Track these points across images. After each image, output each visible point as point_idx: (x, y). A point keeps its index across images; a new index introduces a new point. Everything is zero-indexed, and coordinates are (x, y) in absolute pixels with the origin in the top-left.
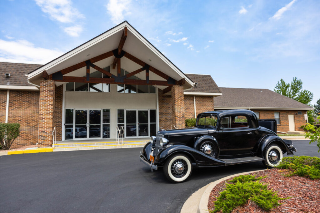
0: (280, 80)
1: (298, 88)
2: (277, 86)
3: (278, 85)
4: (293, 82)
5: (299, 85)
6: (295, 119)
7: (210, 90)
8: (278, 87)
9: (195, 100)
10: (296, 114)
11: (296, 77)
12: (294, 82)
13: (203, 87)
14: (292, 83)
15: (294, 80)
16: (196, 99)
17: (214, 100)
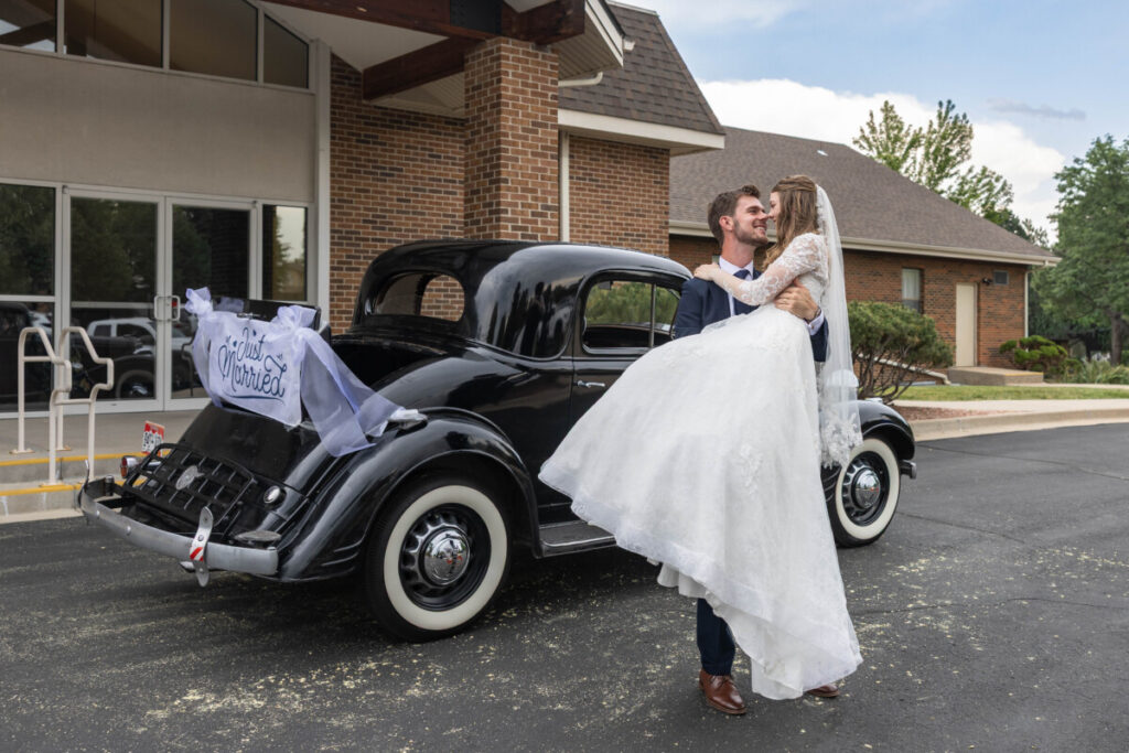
0: (882, 105)
1: (952, 154)
2: (863, 137)
3: (867, 131)
4: (936, 126)
5: (960, 143)
6: (983, 305)
7: (659, 110)
8: (867, 140)
9: (566, 162)
10: (988, 283)
11: (949, 102)
12: (941, 126)
13: (623, 85)
14: (931, 126)
15: (940, 116)
16: (571, 157)
17: (672, 174)
